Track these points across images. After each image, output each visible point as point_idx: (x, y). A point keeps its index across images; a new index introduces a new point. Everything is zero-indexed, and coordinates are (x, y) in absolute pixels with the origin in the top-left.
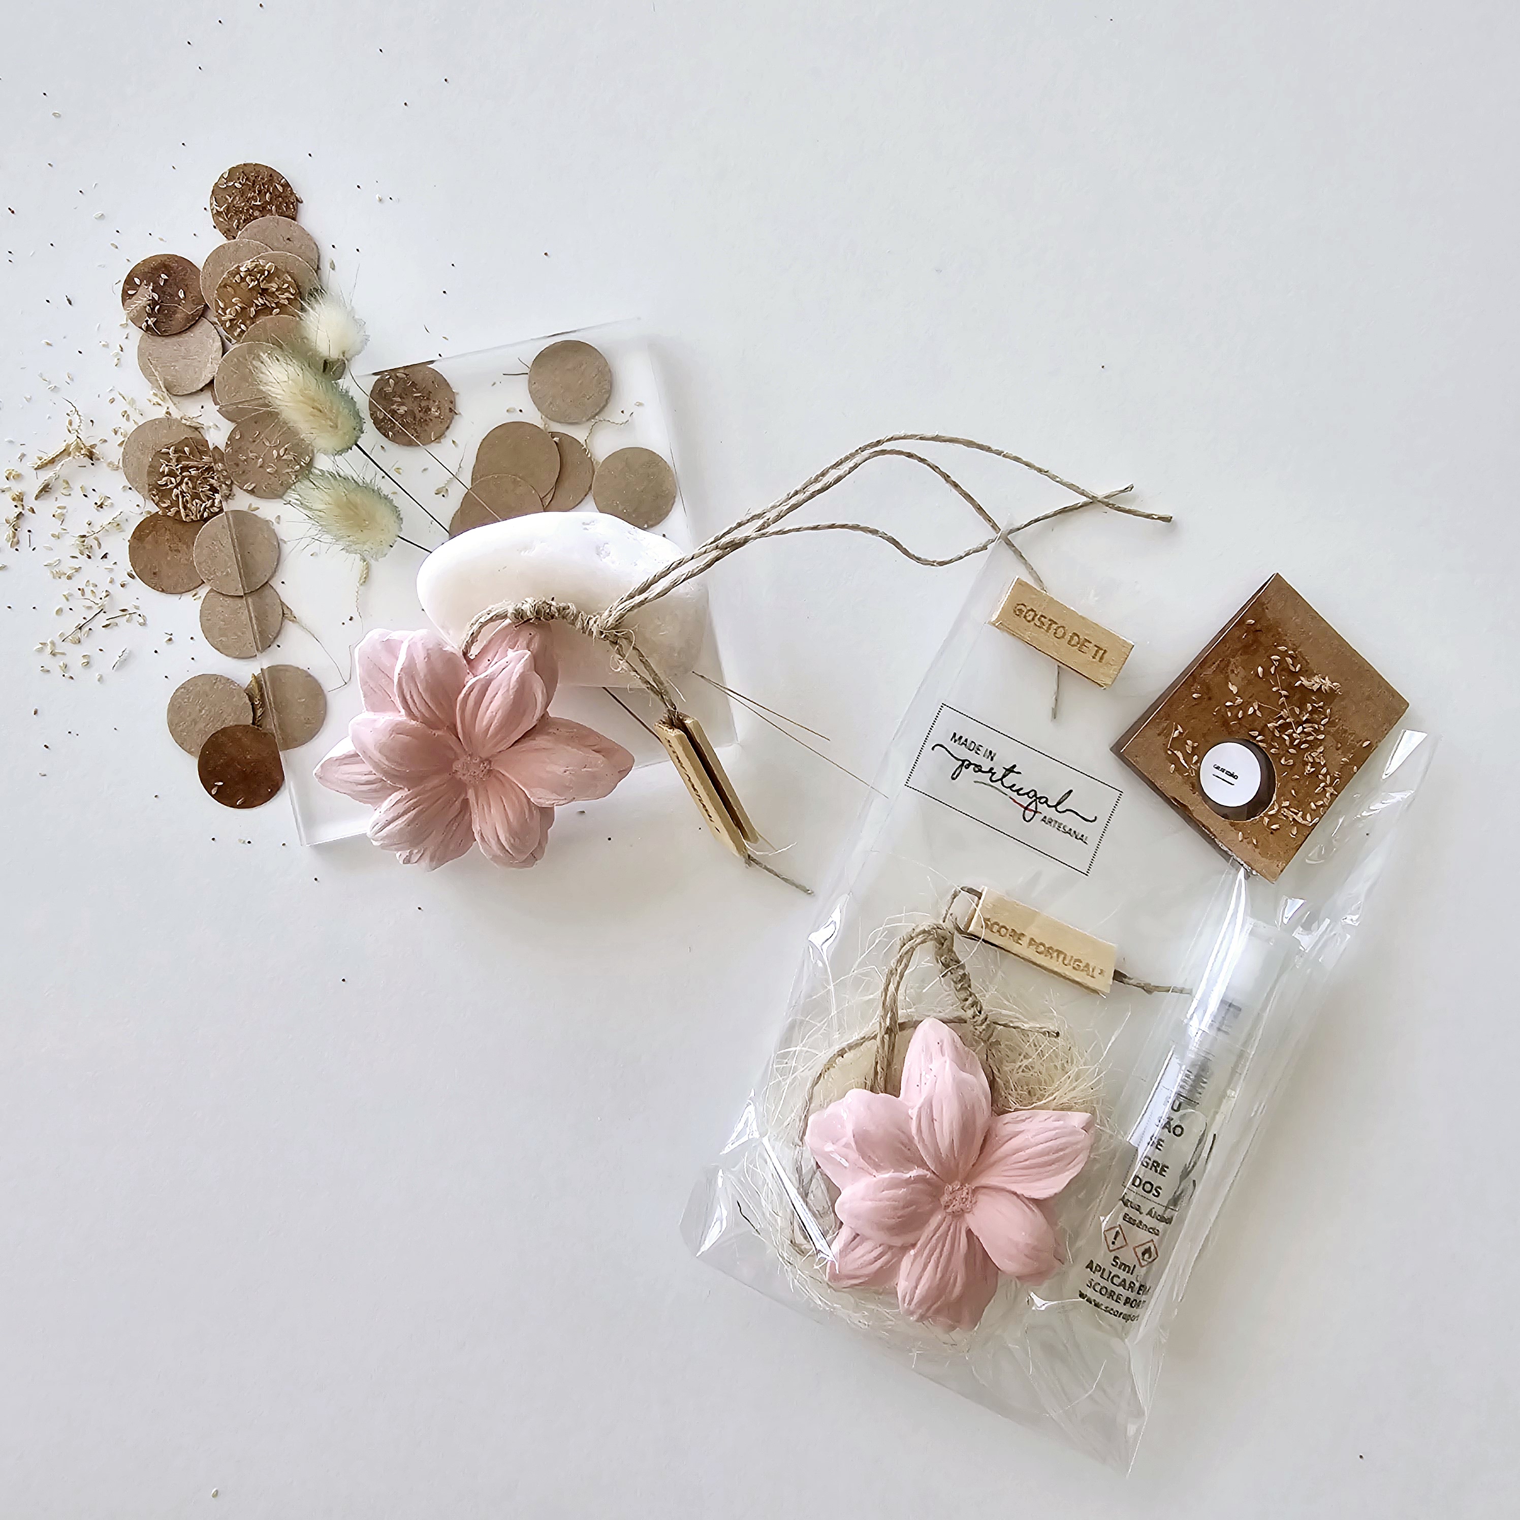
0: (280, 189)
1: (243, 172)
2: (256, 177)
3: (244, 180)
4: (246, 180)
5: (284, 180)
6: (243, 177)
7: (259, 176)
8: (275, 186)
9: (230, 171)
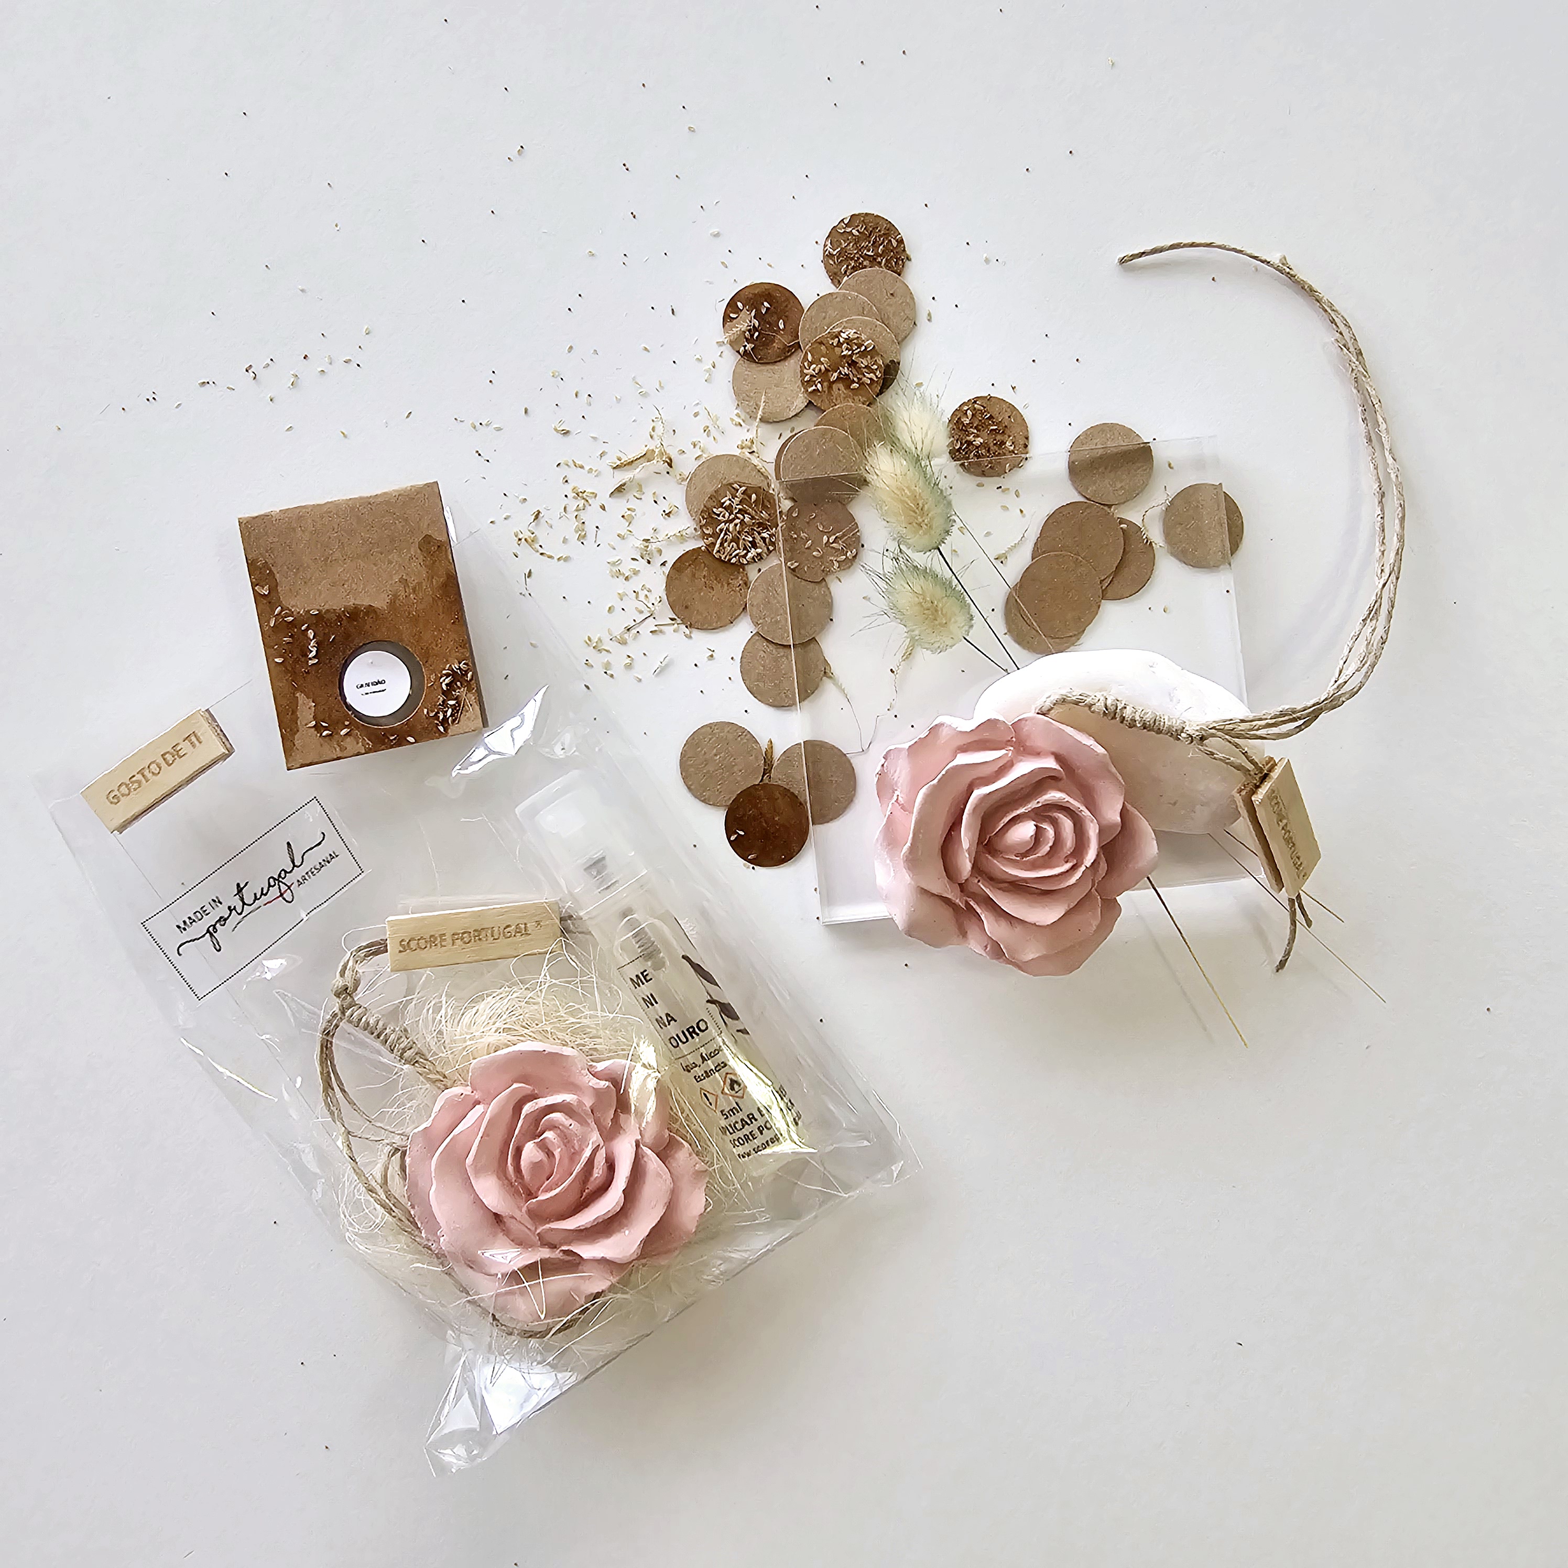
0: (895, 243)
1: (863, 221)
2: (873, 229)
3: (863, 229)
4: (865, 229)
5: (899, 236)
6: (862, 226)
7: (877, 228)
8: (890, 241)
9: (852, 216)
